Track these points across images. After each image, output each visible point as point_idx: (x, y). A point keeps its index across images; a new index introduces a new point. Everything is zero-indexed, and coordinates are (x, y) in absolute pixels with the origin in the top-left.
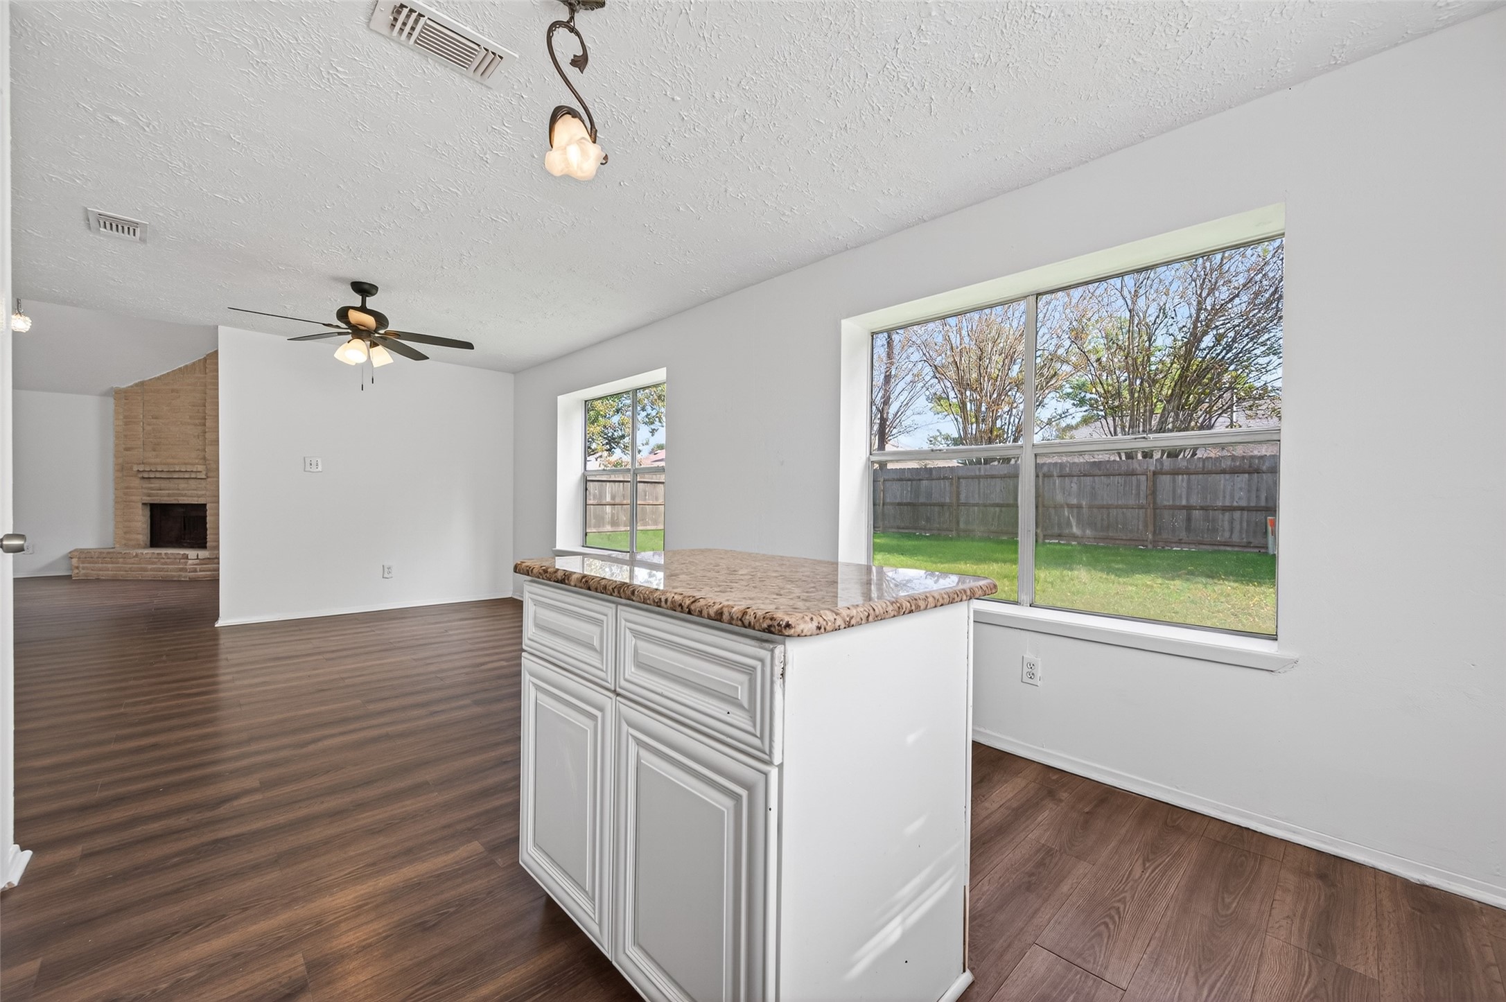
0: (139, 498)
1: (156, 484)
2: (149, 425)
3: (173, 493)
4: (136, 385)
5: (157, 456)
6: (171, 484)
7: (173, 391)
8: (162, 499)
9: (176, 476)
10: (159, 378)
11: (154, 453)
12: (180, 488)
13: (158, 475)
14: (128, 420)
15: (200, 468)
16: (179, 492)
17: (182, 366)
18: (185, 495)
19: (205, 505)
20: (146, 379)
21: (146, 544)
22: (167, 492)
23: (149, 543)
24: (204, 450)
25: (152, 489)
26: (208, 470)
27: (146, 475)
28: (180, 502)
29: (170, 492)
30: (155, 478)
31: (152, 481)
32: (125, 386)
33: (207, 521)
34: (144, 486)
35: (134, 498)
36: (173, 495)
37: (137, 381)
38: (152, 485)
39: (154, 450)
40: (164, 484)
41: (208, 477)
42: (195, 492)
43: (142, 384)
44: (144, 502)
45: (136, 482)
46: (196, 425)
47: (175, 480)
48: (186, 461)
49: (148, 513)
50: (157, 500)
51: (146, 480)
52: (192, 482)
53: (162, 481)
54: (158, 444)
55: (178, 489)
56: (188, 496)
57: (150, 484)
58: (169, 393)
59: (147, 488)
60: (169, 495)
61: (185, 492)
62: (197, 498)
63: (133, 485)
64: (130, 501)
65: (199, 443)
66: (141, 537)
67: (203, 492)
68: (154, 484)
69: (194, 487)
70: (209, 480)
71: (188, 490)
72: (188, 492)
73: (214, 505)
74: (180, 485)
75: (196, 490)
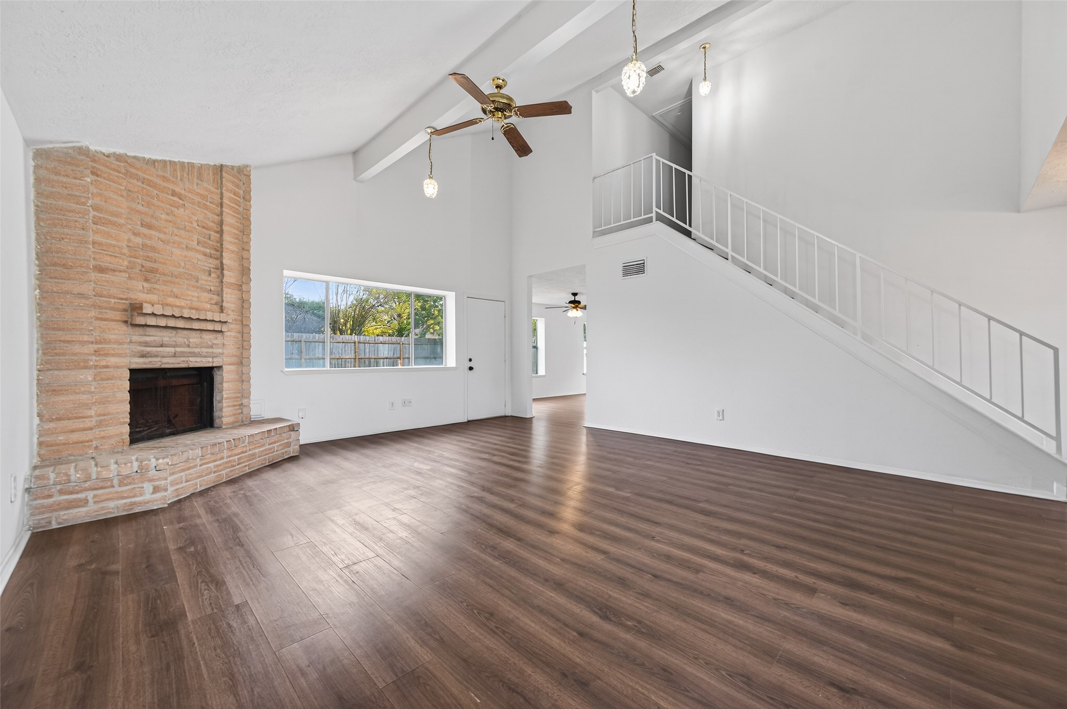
0: (125, 360)
1: (155, 336)
3: (182, 352)
5: (150, 291)
6: (180, 338)
7: (173, 192)
8: (165, 360)
11: (146, 285)
13: (172, 323)
18: (194, 355)
22: (172, 350)
24: (220, 293)
25: (147, 344)
28: (191, 364)
29: (178, 349)
34: (135, 338)
35: (114, 360)
36: (183, 354)
38: (148, 339)
39: (146, 280)
40: (166, 336)
42: (210, 350)
47: (185, 332)
48: (195, 303)
52: (207, 337)
54: (153, 271)
55: (189, 346)
56: (201, 356)
57: (145, 335)
58: (168, 194)
59: (140, 344)
60: (175, 355)
61: (196, 350)
62: (210, 360)
63: (112, 337)
64: (107, 367)
65: (210, 282)
66: (127, 429)
67: (220, 351)
68: (153, 336)
69: (210, 343)
70: (226, 334)
71: (202, 347)
72: (202, 350)
73: (232, 367)
74: (191, 340)
75: (211, 347)
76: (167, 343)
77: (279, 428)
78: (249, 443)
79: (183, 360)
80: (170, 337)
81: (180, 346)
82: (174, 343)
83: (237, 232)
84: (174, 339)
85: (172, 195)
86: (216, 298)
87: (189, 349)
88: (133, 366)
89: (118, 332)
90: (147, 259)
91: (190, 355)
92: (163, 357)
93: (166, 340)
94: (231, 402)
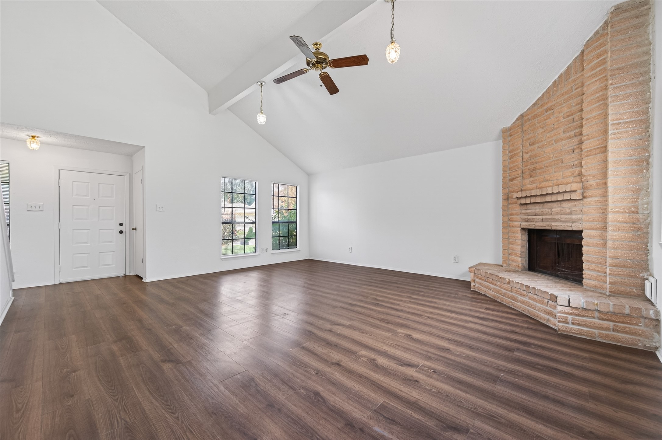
0: (519, 223)
1: (532, 209)
2: (528, 152)
3: (546, 219)
4: (518, 119)
8: (537, 224)
9: (548, 199)
10: (535, 104)
11: (530, 179)
12: (553, 213)
13: (533, 200)
14: (512, 154)
15: (574, 186)
19: (581, 232)
20: (524, 110)
21: (524, 267)
22: (541, 217)
23: (527, 266)
24: (580, 165)
25: (528, 214)
26: (584, 188)
27: (523, 201)
28: (554, 228)
29: (544, 217)
30: (531, 203)
31: (530, 206)
32: (510, 125)
33: (583, 252)
34: (523, 211)
35: (516, 223)
36: (547, 220)
37: (517, 116)
38: (528, 211)
39: (531, 176)
41: (584, 197)
42: (568, 217)
43: (522, 116)
44: (522, 227)
45: (517, 209)
46: (570, 138)
47: (549, 204)
49: (526, 237)
50: (532, 225)
51: (525, 207)
52: (566, 205)
53: (537, 206)
54: (534, 170)
55: (551, 214)
56: (561, 221)
57: (527, 209)
59: (525, 214)
61: (556, 217)
63: (514, 212)
64: (513, 227)
65: (572, 158)
66: (527, 262)
67: (579, 216)
68: (530, 209)
69: (568, 211)
70: (586, 200)
71: (561, 214)
72: (562, 216)
73: (594, 232)
74: (553, 210)
75: (570, 214)
76: (537, 213)
79: (547, 224)
80: (540, 209)
81: (547, 214)
82: (542, 213)
84: (542, 210)
85: (546, 112)
86: (578, 170)
87: (552, 216)
90: (532, 163)
91: (552, 220)
92: (536, 222)
94: (593, 266)
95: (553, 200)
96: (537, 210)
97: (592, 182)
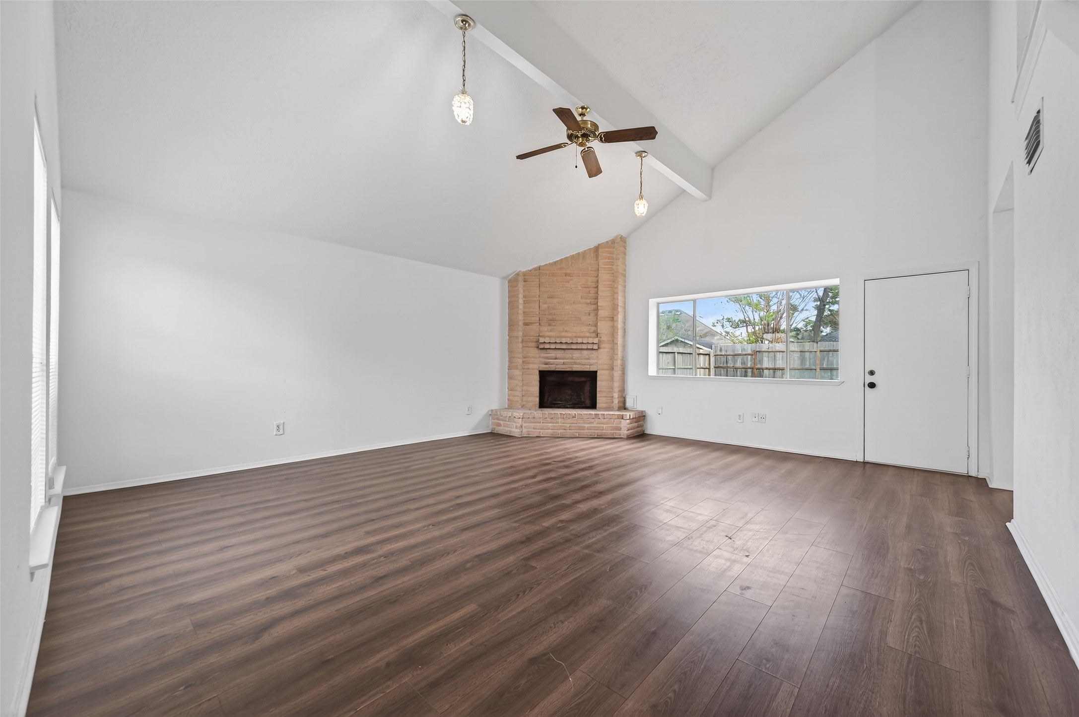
1: (552, 354)
2: (545, 303)
4: (535, 269)
5: (551, 331)
6: (568, 354)
7: (566, 275)
8: (553, 367)
9: (574, 347)
10: (555, 263)
12: (574, 358)
13: (558, 346)
14: (526, 299)
15: (596, 340)
16: (573, 361)
17: (574, 253)
18: (576, 363)
19: (596, 372)
20: (542, 265)
22: (562, 361)
24: (596, 326)
25: (548, 358)
26: (599, 341)
28: (574, 369)
29: (565, 360)
30: (555, 349)
34: (542, 356)
35: (531, 366)
38: (548, 356)
39: (549, 326)
40: (559, 354)
41: (599, 348)
42: (588, 361)
43: (539, 268)
44: (535, 369)
45: (536, 353)
46: (586, 304)
48: (578, 335)
49: (538, 379)
50: (548, 368)
51: (547, 351)
52: (585, 353)
53: (559, 352)
54: (553, 320)
57: (546, 354)
58: (563, 276)
59: (544, 358)
60: (564, 364)
61: (578, 361)
62: (588, 366)
63: (531, 355)
64: (528, 369)
65: (591, 319)
66: (537, 399)
67: (595, 361)
69: (587, 357)
70: (601, 350)
71: (582, 359)
72: (582, 361)
73: (605, 372)
74: (574, 355)
75: (588, 359)
76: (558, 357)
77: (607, 414)
78: (578, 418)
81: (567, 359)
82: (563, 357)
83: (610, 283)
84: (562, 355)
85: (565, 276)
86: (593, 328)
88: (541, 369)
89: (534, 352)
90: (551, 314)
92: (557, 365)
93: (558, 355)
94: (604, 394)
95: (578, 348)
96: (559, 355)
97: (604, 338)
